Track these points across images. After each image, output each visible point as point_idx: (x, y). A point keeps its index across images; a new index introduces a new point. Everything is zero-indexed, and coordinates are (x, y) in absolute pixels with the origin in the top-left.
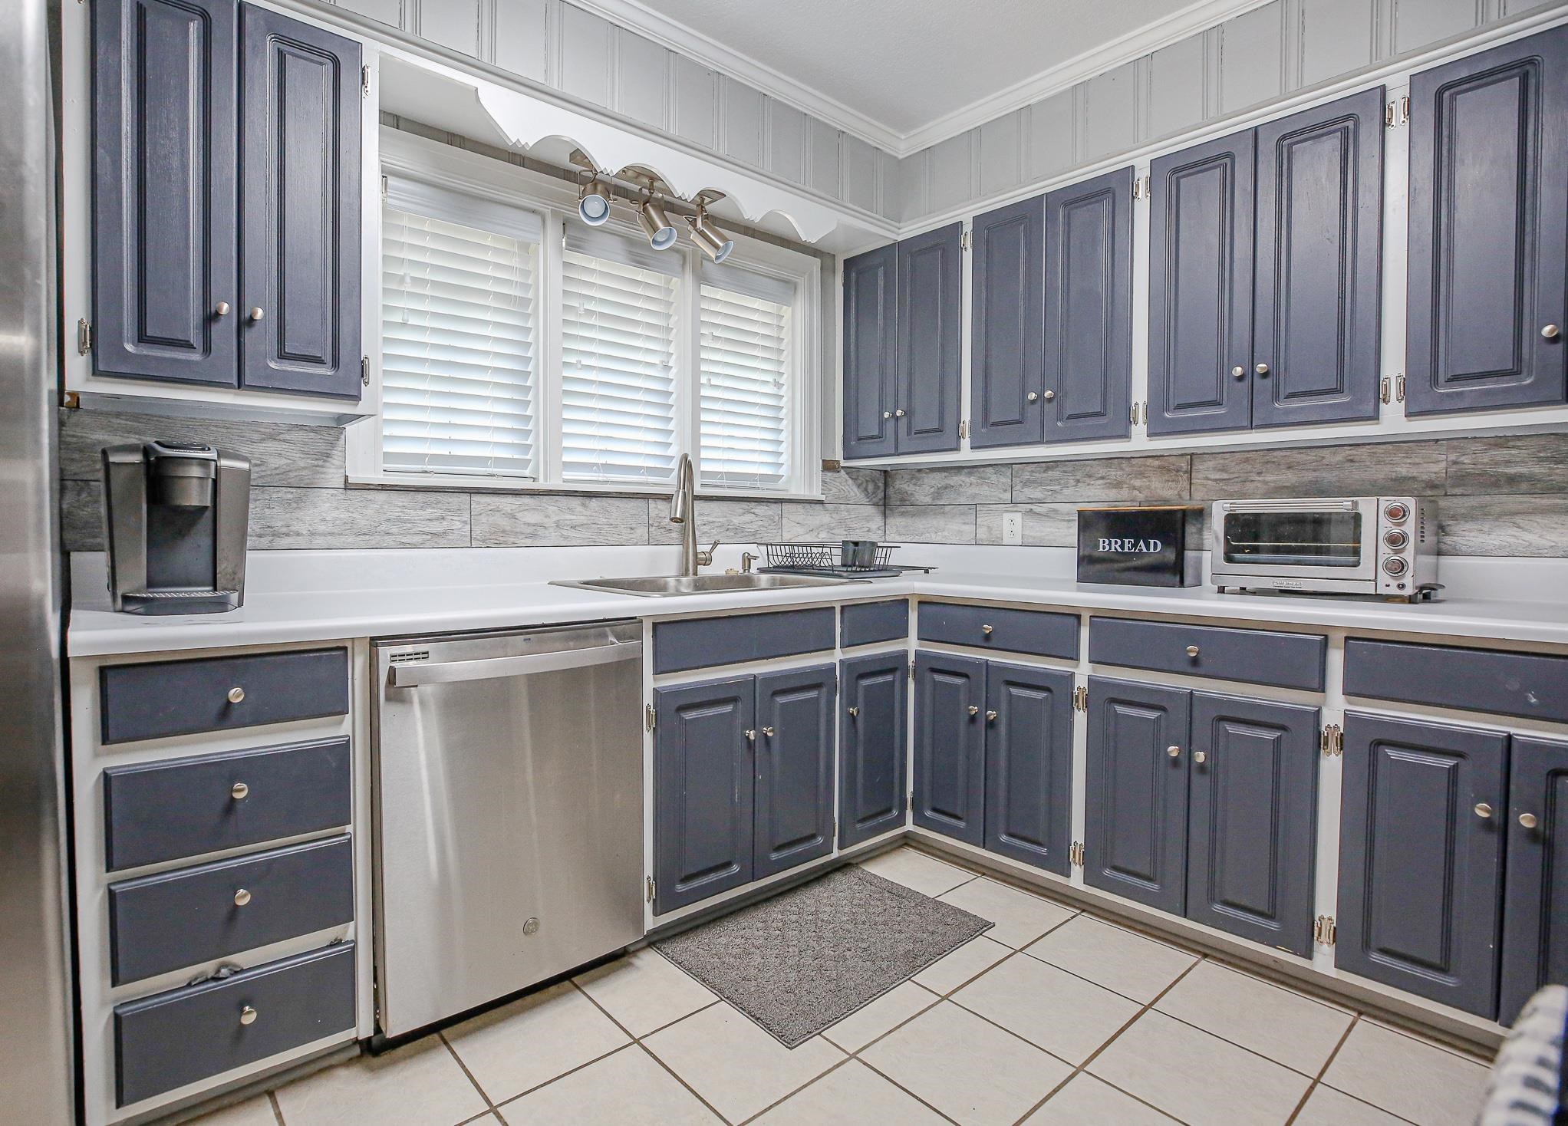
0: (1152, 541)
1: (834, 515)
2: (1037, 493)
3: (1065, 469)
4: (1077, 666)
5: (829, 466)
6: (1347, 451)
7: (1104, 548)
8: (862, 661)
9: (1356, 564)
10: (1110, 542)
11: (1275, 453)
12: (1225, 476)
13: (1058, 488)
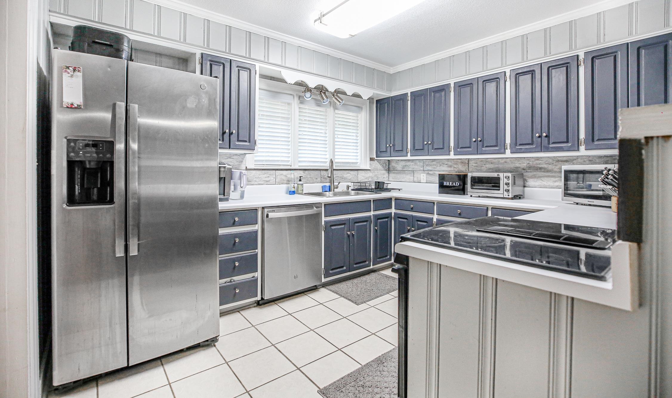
0: (457, 183)
1: (373, 173)
2: (430, 168)
3: (437, 161)
4: (434, 216)
5: (372, 159)
6: (505, 160)
7: (445, 184)
8: (379, 215)
9: (499, 190)
11: (488, 159)
12: (477, 165)
13: (435, 167)
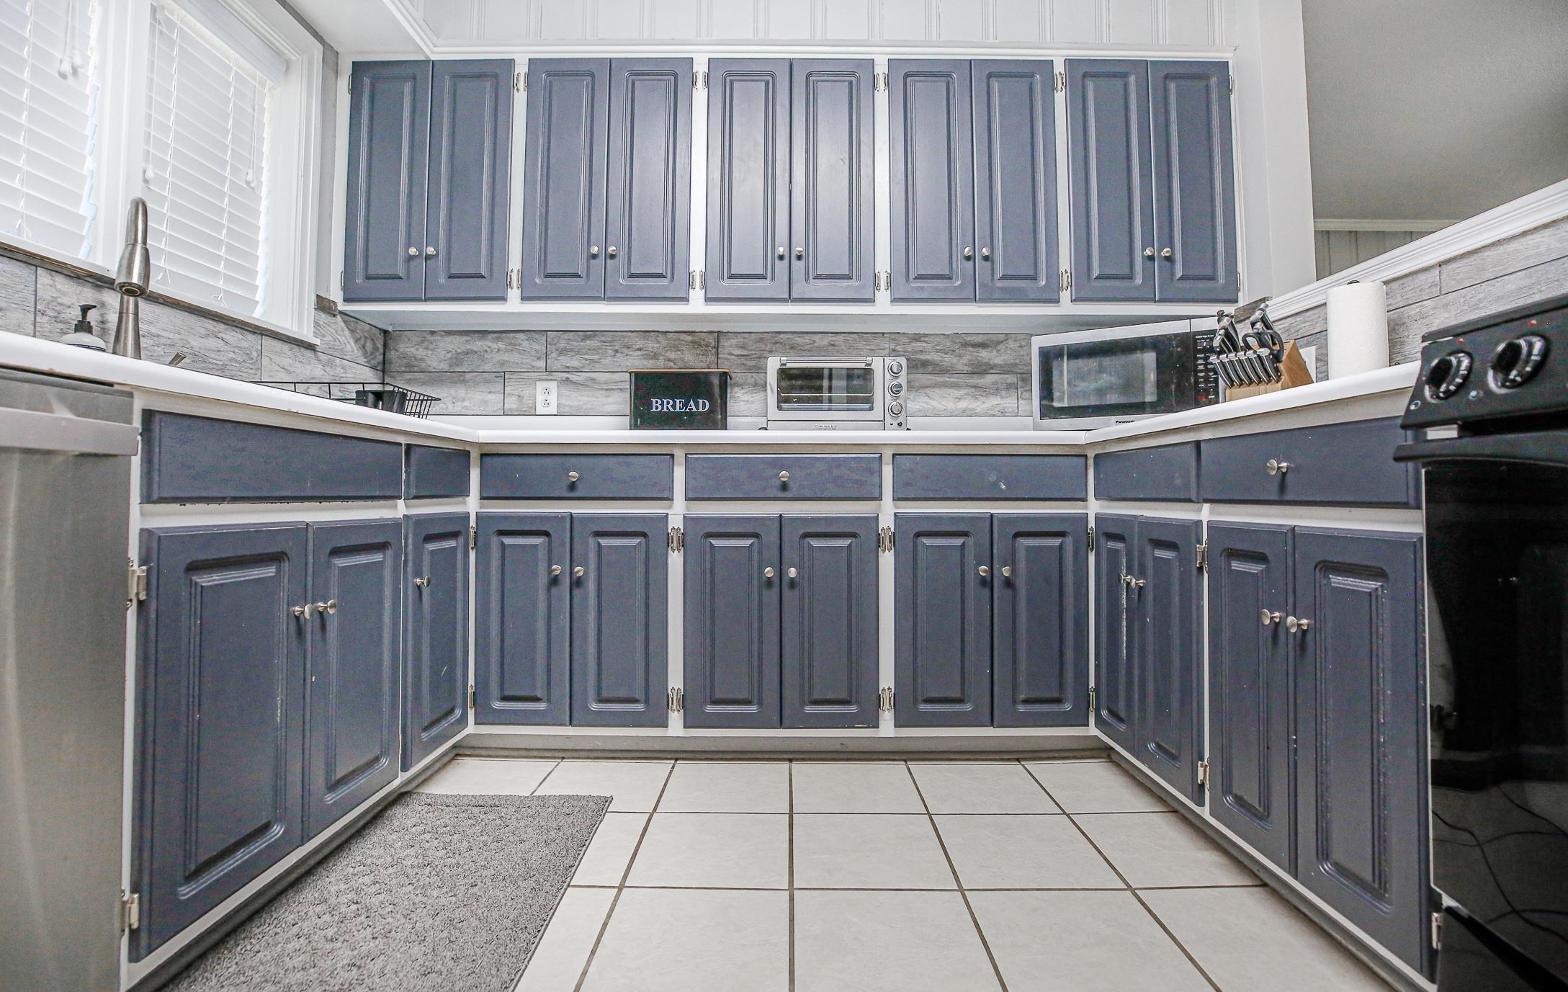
0: (701, 401)
2: (574, 362)
3: (603, 339)
4: (670, 507)
5: (324, 305)
6: (830, 338)
7: (657, 408)
8: (429, 519)
9: (871, 409)
10: (663, 402)
12: (745, 352)
13: (596, 357)
